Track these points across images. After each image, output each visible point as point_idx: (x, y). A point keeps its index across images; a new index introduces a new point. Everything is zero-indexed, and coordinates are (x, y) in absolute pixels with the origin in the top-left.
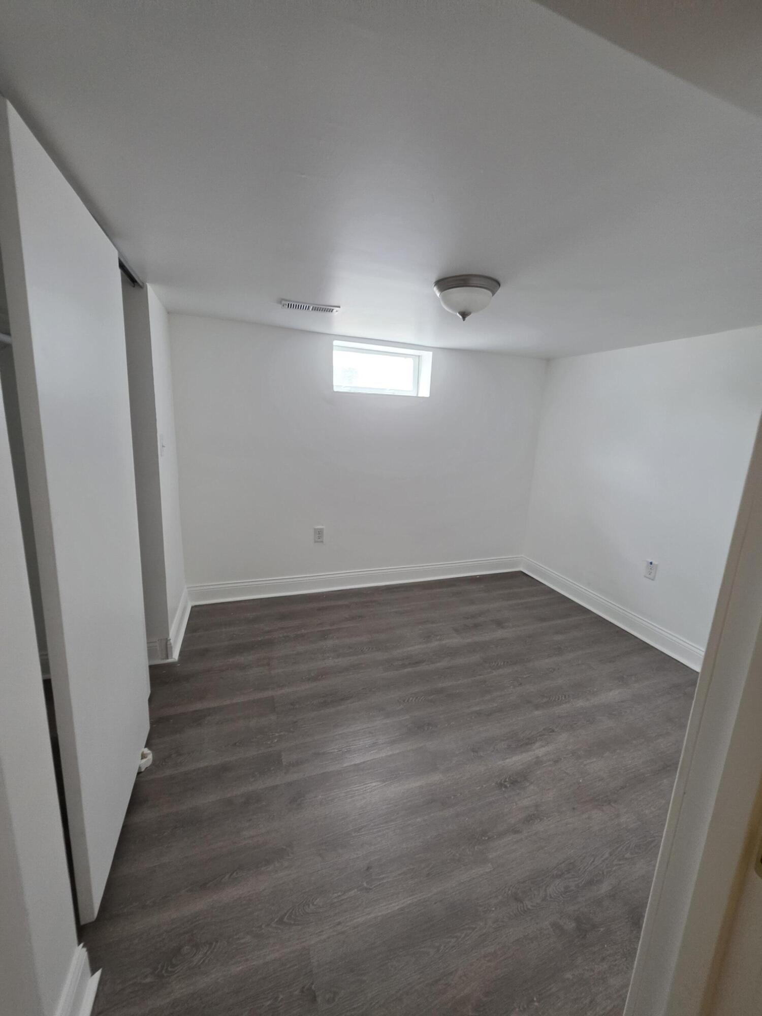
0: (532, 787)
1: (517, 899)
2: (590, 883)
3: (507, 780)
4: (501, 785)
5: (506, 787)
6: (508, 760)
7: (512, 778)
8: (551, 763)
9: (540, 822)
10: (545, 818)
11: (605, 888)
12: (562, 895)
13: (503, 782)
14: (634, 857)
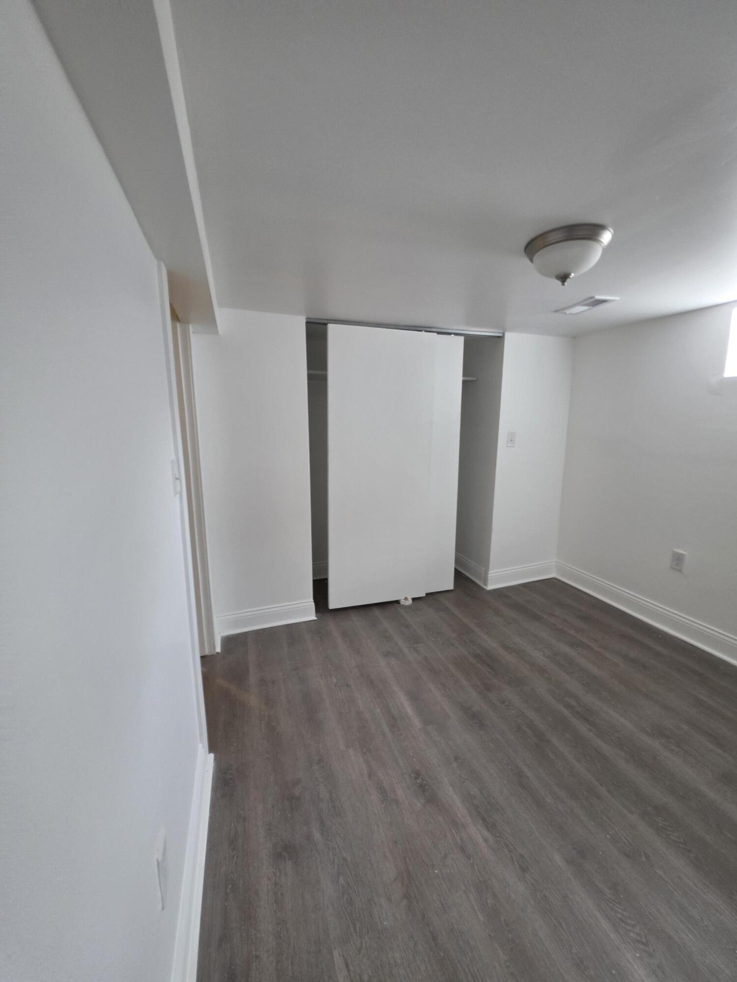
0: (419, 805)
1: (320, 761)
2: (322, 823)
3: (424, 782)
4: (418, 774)
5: (416, 778)
6: (451, 789)
7: (427, 787)
8: (459, 841)
9: (380, 800)
10: (383, 806)
11: (317, 835)
12: (317, 794)
13: (421, 777)
14: (339, 887)
